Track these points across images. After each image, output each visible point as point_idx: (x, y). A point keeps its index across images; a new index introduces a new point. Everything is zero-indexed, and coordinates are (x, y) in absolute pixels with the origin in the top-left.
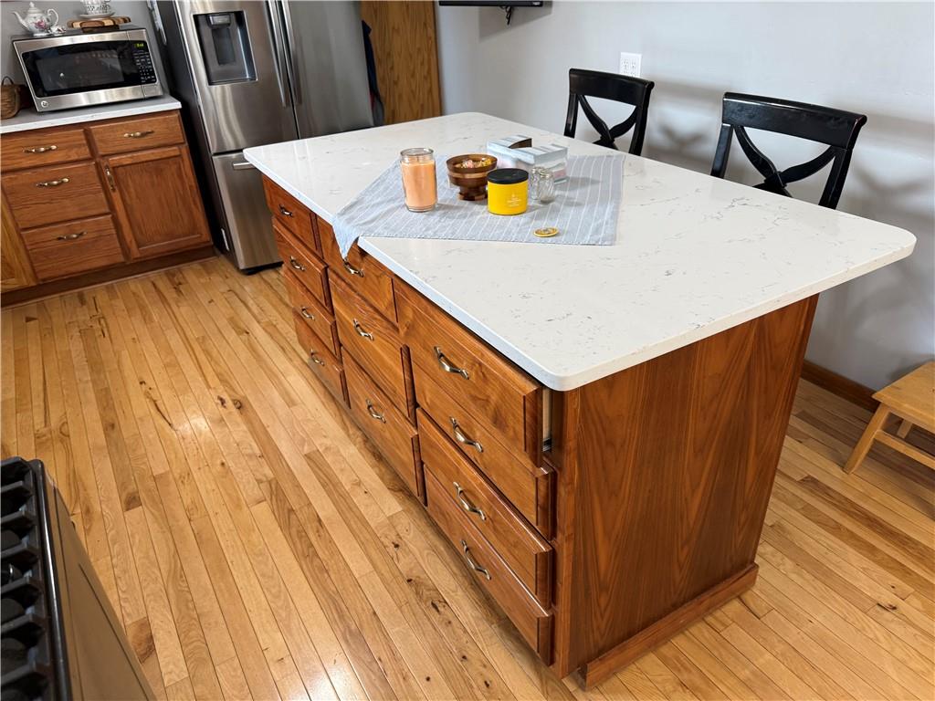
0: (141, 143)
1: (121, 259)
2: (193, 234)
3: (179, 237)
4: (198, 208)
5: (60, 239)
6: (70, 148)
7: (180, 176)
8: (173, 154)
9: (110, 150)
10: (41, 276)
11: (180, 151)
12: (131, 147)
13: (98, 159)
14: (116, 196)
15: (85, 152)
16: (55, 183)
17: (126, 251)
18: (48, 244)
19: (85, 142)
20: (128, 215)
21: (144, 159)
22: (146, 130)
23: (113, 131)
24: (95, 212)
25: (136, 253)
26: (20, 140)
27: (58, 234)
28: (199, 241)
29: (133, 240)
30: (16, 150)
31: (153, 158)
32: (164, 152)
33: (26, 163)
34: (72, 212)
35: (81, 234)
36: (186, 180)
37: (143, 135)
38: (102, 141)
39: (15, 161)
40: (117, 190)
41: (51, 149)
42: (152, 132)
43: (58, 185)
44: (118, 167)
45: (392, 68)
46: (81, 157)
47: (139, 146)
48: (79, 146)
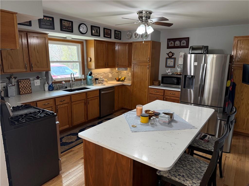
0: (173, 95)
8: (177, 99)
9: (167, 95)
11: (179, 99)
13: (164, 96)
15: (163, 94)
23: (168, 92)
26: (154, 89)
31: (173, 99)
33: (154, 93)
38: (166, 93)
39: (152, 92)
41: (158, 92)
42: (175, 94)
47: (172, 96)
48: (162, 93)
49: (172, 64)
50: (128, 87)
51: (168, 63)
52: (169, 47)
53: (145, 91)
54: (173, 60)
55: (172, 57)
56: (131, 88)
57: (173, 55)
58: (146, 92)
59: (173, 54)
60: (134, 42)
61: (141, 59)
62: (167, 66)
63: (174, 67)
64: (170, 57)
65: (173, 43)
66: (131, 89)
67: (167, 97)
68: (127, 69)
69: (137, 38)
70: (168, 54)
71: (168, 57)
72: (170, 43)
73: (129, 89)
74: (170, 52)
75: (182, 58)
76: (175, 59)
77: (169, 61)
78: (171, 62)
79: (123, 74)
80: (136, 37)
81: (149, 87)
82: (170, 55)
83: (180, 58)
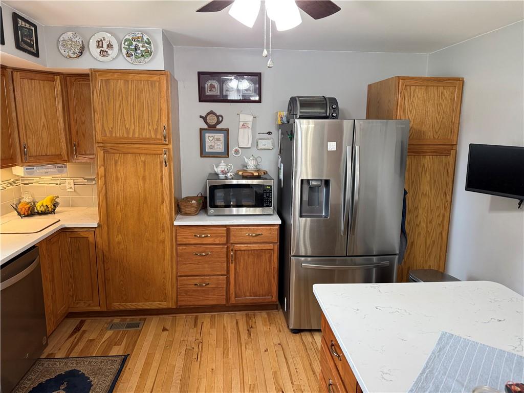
0: (255, 239)
1: (224, 302)
2: (268, 296)
3: (260, 296)
4: (275, 281)
5: (196, 285)
6: (217, 237)
7: (270, 261)
8: (269, 248)
9: (236, 241)
10: (180, 304)
11: (274, 247)
12: (248, 241)
13: (229, 245)
14: (232, 266)
15: (224, 240)
16: (204, 254)
17: (228, 298)
18: (189, 286)
19: (225, 235)
20: (235, 278)
21: (253, 249)
22: (258, 233)
23: (241, 232)
24: (218, 273)
25: (233, 300)
26: (194, 229)
27: (196, 282)
28: (270, 300)
29: (234, 293)
30: (190, 234)
31: (258, 248)
32: (265, 246)
33: (193, 241)
34: (207, 270)
35: (208, 284)
36: (272, 264)
37: (256, 235)
38: (234, 236)
39: (187, 240)
40: (234, 263)
41: (207, 236)
42: (262, 234)
43: (205, 255)
44: (238, 250)
45: (417, 216)
46: (221, 243)
47: (252, 241)
48: (222, 237)
49: (220, 148)
50: (83, 234)
51: (208, 143)
52: (203, 98)
53: (161, 238)
54: (221, 136)
55: (218, 127)
56: (101, 237)
57: (219, 122)
58: (163, 242)
59: (220, 118)
60: (96, 71)
61: (134, 130)
62: (203, 154)
63: (226, 154)
64: (212, 128)
65: (216, 86)
66: (98, 239)
67: (238, 247)
68: (66, 167)
69: (110, 58)
70: (204, 118)
71: (206, 127)
72: (208, 85)
73: (91, 239)
74: (211, 113)
75: (246, 130)
76: (226, 132)
77: (211, 139)
78: (214, 142)
79: (37, 184)
80: (103, 53)
81: (176, 223)
82: (212, 120)
83: (241, 131)
